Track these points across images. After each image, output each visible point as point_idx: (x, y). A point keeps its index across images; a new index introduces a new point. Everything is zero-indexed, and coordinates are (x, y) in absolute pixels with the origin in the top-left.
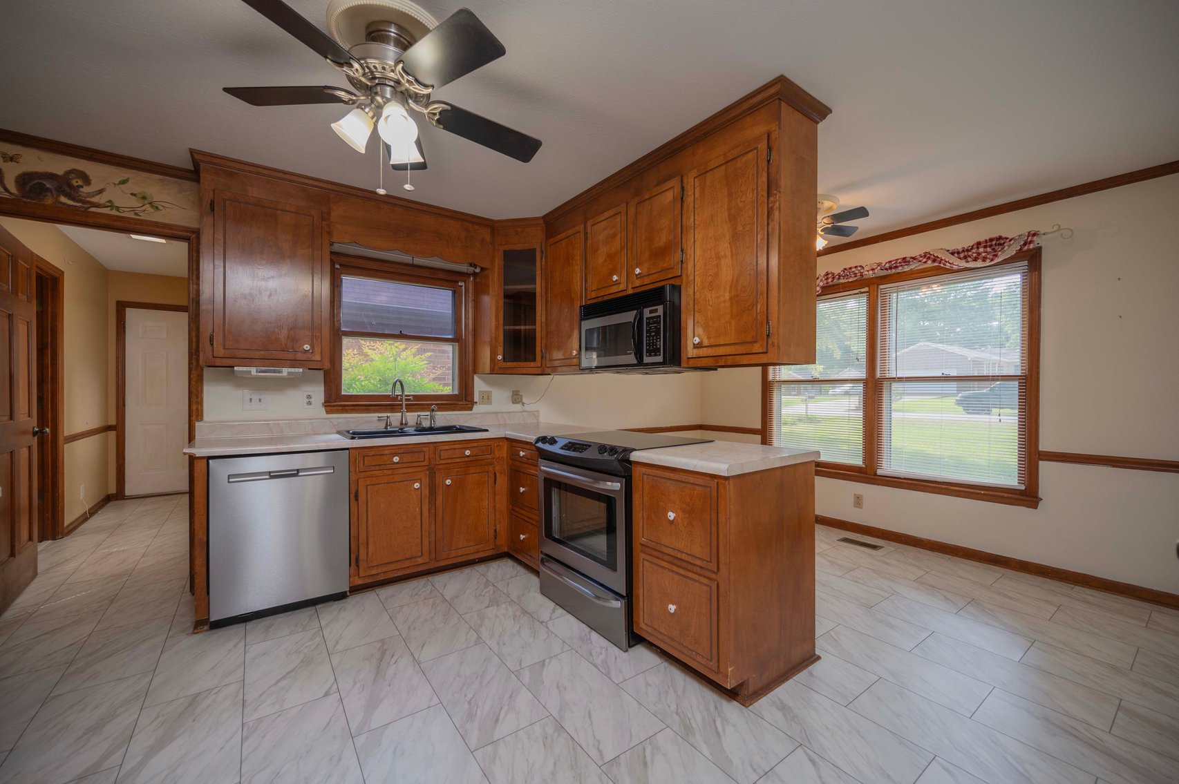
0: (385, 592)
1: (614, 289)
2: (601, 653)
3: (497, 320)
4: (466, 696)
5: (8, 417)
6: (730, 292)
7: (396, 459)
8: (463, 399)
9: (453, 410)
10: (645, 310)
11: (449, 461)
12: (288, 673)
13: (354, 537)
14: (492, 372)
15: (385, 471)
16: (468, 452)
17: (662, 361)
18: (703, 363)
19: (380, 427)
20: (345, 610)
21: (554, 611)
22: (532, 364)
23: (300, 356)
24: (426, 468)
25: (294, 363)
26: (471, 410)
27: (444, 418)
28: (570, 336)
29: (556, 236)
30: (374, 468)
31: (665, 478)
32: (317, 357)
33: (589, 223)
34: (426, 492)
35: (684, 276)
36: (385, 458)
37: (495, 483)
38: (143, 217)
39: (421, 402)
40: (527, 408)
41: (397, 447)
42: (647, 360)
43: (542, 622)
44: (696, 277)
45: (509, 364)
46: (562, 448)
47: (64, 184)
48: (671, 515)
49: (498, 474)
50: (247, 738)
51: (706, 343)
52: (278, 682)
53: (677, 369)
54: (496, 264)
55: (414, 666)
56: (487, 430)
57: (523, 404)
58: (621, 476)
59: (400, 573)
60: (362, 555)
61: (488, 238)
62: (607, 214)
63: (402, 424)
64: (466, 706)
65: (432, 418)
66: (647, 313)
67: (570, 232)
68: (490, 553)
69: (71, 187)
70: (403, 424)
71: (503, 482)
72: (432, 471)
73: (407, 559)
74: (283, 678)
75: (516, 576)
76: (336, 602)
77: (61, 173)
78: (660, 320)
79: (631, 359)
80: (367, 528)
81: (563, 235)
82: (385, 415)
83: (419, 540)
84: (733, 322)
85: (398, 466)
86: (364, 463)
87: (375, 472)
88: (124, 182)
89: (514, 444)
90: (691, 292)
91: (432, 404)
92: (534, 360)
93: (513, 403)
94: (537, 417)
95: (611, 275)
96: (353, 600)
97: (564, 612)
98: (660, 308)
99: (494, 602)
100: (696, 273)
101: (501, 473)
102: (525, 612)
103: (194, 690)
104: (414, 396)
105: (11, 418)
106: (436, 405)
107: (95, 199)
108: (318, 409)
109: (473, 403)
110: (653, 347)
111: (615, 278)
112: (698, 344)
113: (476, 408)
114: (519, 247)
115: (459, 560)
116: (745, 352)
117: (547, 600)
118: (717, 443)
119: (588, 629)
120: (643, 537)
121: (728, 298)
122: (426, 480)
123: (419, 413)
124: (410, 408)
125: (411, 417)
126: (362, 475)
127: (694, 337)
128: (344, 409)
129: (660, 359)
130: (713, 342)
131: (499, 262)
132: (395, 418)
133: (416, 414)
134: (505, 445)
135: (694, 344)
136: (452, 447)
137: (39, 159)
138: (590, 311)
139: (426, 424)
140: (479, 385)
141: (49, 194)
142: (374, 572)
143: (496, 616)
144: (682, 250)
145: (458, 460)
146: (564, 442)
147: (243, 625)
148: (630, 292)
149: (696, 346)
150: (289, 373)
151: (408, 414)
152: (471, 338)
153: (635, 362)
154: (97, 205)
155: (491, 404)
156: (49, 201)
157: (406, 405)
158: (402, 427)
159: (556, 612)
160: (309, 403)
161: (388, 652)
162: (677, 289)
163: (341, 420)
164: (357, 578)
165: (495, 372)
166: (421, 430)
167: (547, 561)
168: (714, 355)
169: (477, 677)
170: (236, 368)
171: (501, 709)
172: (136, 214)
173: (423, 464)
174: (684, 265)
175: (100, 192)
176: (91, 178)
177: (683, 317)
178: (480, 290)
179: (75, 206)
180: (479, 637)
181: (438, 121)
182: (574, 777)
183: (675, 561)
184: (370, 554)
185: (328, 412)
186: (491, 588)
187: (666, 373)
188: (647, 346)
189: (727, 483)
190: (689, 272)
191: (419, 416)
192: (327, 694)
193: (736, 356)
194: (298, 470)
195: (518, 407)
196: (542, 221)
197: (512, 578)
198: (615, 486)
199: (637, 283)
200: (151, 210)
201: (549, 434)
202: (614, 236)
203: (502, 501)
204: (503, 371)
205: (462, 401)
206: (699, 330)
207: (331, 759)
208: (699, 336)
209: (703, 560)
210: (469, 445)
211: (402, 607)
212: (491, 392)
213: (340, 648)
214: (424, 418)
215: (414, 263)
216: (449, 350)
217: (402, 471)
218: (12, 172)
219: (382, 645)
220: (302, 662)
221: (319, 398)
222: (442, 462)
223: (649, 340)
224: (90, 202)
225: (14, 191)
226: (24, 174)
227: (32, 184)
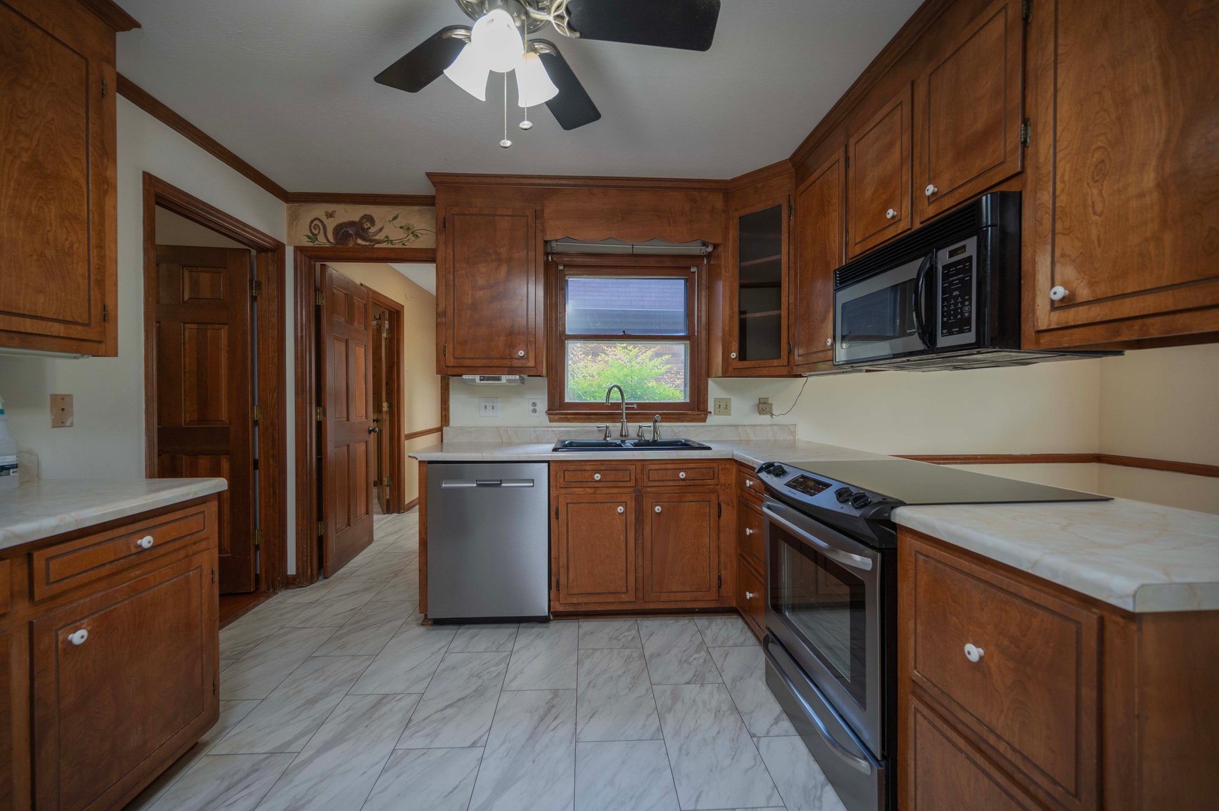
0: (588, 625)
1: (890, 233)
3: (731, 308)
5: (346, 419)
6: (1159, 170)
7: (597, 477)
8: (695, 408)
9: (683, 421)
10: (940, 253)
11: (660, 484)
12: (458, 701)
13: (555, 558)
14: (724, 376)
15: (587, 490)
16: (682, 475)
17: (973, 340)
18: (1078, 337)
19: (599, 438)
20: (541, 637)
21: (776, 721)
22: (776, 362)
23: (517, 363)
24: (632, 489)
25: (512, 370)
26: (705, 421)
27: (670, 431)
28: (824, 319)
29: (811, 175)
30: (574, 485)
31: (961, 572)
32: (532, 363)
33: (852, 141)
34: (632, 518)
35: (1029, 171)
36: (587, 474)
37: (719, 516)
38: (409, 245)
39: (645, 411)
40: (776, 420)
41: (599, 463)
42: (943, 341)
43: (752, 736)
44: (1060, 166)
45: (746, 364)
46: (788, 485)
47: (359, 228)
48: (973, 652)
49: (723, 506)
50: (386, 771)
51: (1084, 293)
53: (1014, 355)
54: (731, 236)
55: (571, 743)
56: (709, 448)
57: (772, 415)
58: (873, 548)
59: (602, 608)
60: (563, 581)
61: (719, 204)
62: (878, 116)
63: (621, 436)
65: (655, 431)
66: (943, 257)
67: (826, 165)
68: (713, 605)
69: (363, 229)
70: (624, 436)
71: (729, 516)
72: (639, 498)
73: (610, 593)
74: (451, 705)
75: (742, 645)
77: (357, 220)
78: (971, 266)
79: (916, 343)
80: (568, 550)
81: (815, 175)
82: (604, 425)
83: (623, 574)
84: (1168, 238)
85: (600, 485)
86: (564, 478)
87: (576, 489)
88: (395, 218)
89: (743, 469)
90: (1046, 197)
91: (656, 414)
92: (779, 357)
93: (760, 414)
94: (794, 433)
95: (885, 210)
96: (555, 626)
97: (792, 730)
98: (971, 245)
99: (698, 679)
100: (1060, 156)
101: (728, 505)
102: (735, 709)
103: (385, 690)
104: (638, 404)
105: (348, 420)
106: (660, 414)
107: (377, 237)
108: (542, 418)
109: (707, 413)
110: (955, 317)
111: (891, 213)
112: (1063, 300)
113: (711, 420)
114: (759, 208)
115: (673, 606)
116: (1208, 303)
117: (772, 698)
119: (821, 777)
120: (915, 668)
121: (1151, 184)
122: (632, 504)
123: (640, 424)
124: (632, 417)
125: (633, 428)
126: (563, 491)
127: (1052, 288)
128: (566, 418)
129: (970, 337)
130: (1103, 290)
131: (733, 234)
132: (615, 427)
133: (638, 424)
134: (734, 469)
135: (1052, 302)
136: (663, 466)
137: (346, 211)
138: (851, 273)
139: (648, 437)
140: (715, 390)
141: (351, 239)
142: (575, 600)
143: (694, 701)
144: (1025, 121)
145: (671, 483)
146: (797, 474)
147: (456, 627)
148: (917, 226)
149: (1055, 306)
150: (508, 381)
151: (629, 424)
152: (704, 333)
153: (921, 347)
154: (379, 242)
155: (730, 415)
156: (351, 244)
157: (626, 414)
158: (624, 439)
159: (781, 723)
160: (535, 411)
161: (554, 711)
162: (1010, 202)
163: (563, 429)
164: (557, 603)
165: (727, 375)
166: (642, 445)
167: (773, 642)
168: (1108, 318)
169: (632, 797)
170: (464, 377)
172: (403, 244)
173: (628, 484)
174: (1030, 150)
175: (381, 230)
176: (375, 219)
177: (1027, 253)
178: (713, 275)
179: (366, 245)
180: (660, 729)
181: (571, 27)
184: (570, 581)
185: (551, 421)
186: (703, 654)
187: (997, 364)
188: (943, 316)
189: (1133, 626)
190: (1041, 160)
191: (640, 427)
192: (473, 745)
193: (1178, 316)
194: (501, 481)
195: (766, 419)
196: (790, 165)
197: (736, 646)
199: (930, 211)
200: (413, 238)
201: (778, 458)
202: (891, 145)
203: (728, 540)
204: (739, 373)
205: (694, 410)
206: (1067, 271)
208: (1065, 285)
210: (685, 466)
211: (595, 650)
212: (730, 399)
213: (514, 685)
214: (646, 429)
215: (635, 252)
216: (680, 349)
217: (606, 491)
218: (331, 225)
219: (553, 698)
220: (476, 690)
221: (543, 405)
222: (652, 484)
223: (948, 306)
224: (374, 240)
225: (332, 240)
226: (337, 226)
227: (343, 232)
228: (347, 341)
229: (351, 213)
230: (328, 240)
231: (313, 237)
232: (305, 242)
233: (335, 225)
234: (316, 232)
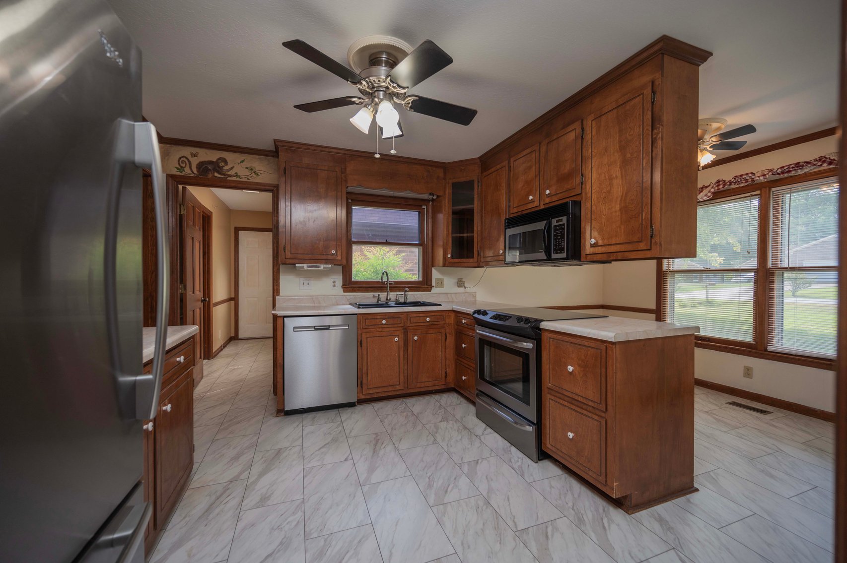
0: (378, 405)
1: (530, 206)
2: (518, 461)
3: (448, 230)
4: (427, 474)
6: (620, 204)
7: (384, 322)
8: (425, 284)
9: (419, 291)
10: (553, 220)
11: (417, 324)
12: (325, 445)
13: (360, 369)
14: (444, 266)
15: (378, 329)
16: (428, 319)
17: (565, 257)
18: (598, 257)
19: (374, 301)
20: (355, 413)
21: (485, 430)
22: (471, 260)
23: (330, 257)
24: (402, 328)
25: (327, 262)
26: (430, 291)
27: (413, 296)
28: (498, 240)
29: (490, 169)
30: (371, 327)
31: (566, 342)
32: (339, 258)
33: (512, 160)
34: (402, 344)
35: (583, 194)
36: (378, 321)
37: (446, 341)
38: (252, 180)
39: (398, 286)
40: (468, 290)
41: (384, 314)
42: (554, 256)
43: (477, 436)
44: (593, 195)
45: (456, 260)
46: (491, 318)
47: (216, 166)
48: (570, 369)
49: (448, 335)
50: (306, 476)
51: (600, 243)
52: (320, 448)
53: (578, 262)
54: (447, 192)
55: (395, 451)
56: (440, 305)
57: (465, 287)
58: (533, 339)
59: (386, 394)
60: (364, 381)
61: (441, 175)
62: (525, 153)
63: (387, 300)
64: (427, 480)
65: (405, 296)
66: (554, 222)
67: (498, 167)
68: (443, 387)
69: (219, 167)
70: (388, 300)
71: (451, 340)
72: (405, 331)
73: (390, 386)
74: (323, 447)
75: (460, 404)
76: (350, 408)
77: (215, 160)
78: (564, 227)
79: (542, 255)
80: (367, 364)
81: (493, 170)
82: (377, 294)
83: (398, 374)
84: (622, 227)
85: (385, 326)
86: (365, 323)
87: (371, 329)
88: (242, 162)
89: (458, 315)
90: (589, 205)
91: (406, 287)
92: (473, 257)
93: (458, 287)
94: (475, 297)
95: (528, 195)
96: (359, 408)
97: (492, 431)
98: (564, 219)
99: (445, 419)
100: (593, 191)
101: (450, 334)
102: (465, 428)
103: (278, 447)
104: (395, 282)
105: (193, 293)
106: (408, 287)
107: (229, 173)
108: (339, 290)
109: (432, 287)
110: (559, 247)
111: (531, 198)
112: (594, 244)
113: (434, 290)
114: (462, 180)
115: (423, 390)
116: (632, 250)
117: (481, 422)
118: (611, 318)
119: (509, 444)
120: (549, 383)
121: (618, 209)
122: (402, 336)
124: (393, 289)
125: (393, 295)
126: (365, 331)
127: (591, 239)
128: (354, 290)
129: (564, 255)
130: (606, 242)
131: (449, 191)
132: (383, 295)
133: (396, 293)
134: (453, 315)
135: (591, 244)
136: (418, 315)
137: (206, 154)
138: (512, 222)
139: (402, 300)
140: (436, 274)
141: (210, 172)
142: (371, 392)
143: (446, 428)
144: (582, 175)
145: (422, 324)
146: (494, 314)
147: (300, 415)
148: (542, 207)
149: (593, 246)
150: (324, 268)
151: (391, 293)
152: (430, 242)
153: (545, 258)
154: (231, 176)
155: (443, 288)
156: (210, 176)
157: (390, 287)
158: (388, 301)
159: (487, 430)
160: (334, 286)
161: (380, 441)
162: (577, 204)
163: (352, 296)
164: (361, 394)
165: (446, 266)
166: (399, 304)
167: (481, 395)
168: (607, 252)
169: (434, 464)
170: (296, 265)
171: (449, 485)
172: (248, 179)
173: (400, 325)
174: (583, 186)
175: (232, 168)
176: (228, 161)
177: (583, 225)
178: (436, 211)
179: (221, 178)
180: (435, 440)
181: (411, 107)
182: (496, 535)
183: (572, 401)
184: (369, 380)
185: (344, 292)
186: (443, 410)
187: (570, 265)
188: (554, 246)
189: (614, 347)
190: (587, 191)
191: (397, 295)
192: (346, 460)
193: (625, 253)
194: (329, 326)
195: (461, 290)
196: (478, 161)
197: (457, 405)
198: (528, 345)
199: (548, 200)
200: (255, 176)
201: (483, 308)
202: (530, 167)
203: (451, 353)
204: (452, 265)
205: (424, 285)
206: (595, 234)
207: (350, 495)
208: (595, 238)
209: (594, 402)
210: (429, 315)
211: (388, 415)
212: (443, 279)
213: (353, 434)
214: (400, 296)
215: (395, 195)
216: (416, 251)
217: (388, 329)
218: (195, 162)
219: (377, 437)
220: (333, 439)
221: (340, 282)
222: (412, 325)
223: (556, 242)
224: (227, 175)
225: (195, 172)
226: (200, 163)
227: (203, 167)
228: (193, 238)
230: (193, 172)
231: (181, 169)
232: (175, 172)
233: (197, 162)
234: (184, 165)
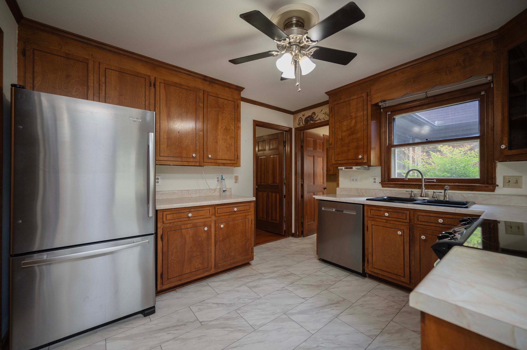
0: (383, 286)
5: (313, 184)
7: (387, 214)
8: (485, 182)
11: (425, 224)
12: (310, 285)
13: (367, 248)
15: (381, 220)
16: (441, 221)
19: (408, 197)
20: (358, 281)
24: (407, 224)
25: (357, 164)
26: (492, 191)
30: (375, 217)
32: (365, 161)
36: (382, 212)
38: (324, 120)
45: (514, 152)
47: (311, 118)
50: (278, 291)
55: (334, 316)
56: (468, 207)
60: (370, 260)
61: (491, 48)
63: (421, 196)
65: (445, 195)
70: (423, 197)
72: (411, 229)
73: (395, 274)
74: (307, 285)
77: (310, 115)
82: (410, 190)
83: (402, 267)
85: (388, 218)
86: (371, 213)
87: (376, 219)
88: (322, 111)
91: (447, 185)
96: (367, 280)
104: (437, 180)
105: (314, 184)
106: (449, 186)
107: (316, 119)
108: (378, 185)
109: (495, 186)
122: (407, 232)
123: (435, 191)
125: (429, 192)
126: (370, 219)
131: (503, 64)
132: (416, 191)
139: (440, 198)
141: (309, 122)
142: (376, 271)
145: (433, 224)
150: (356, 169)
151: (427, 190)
152: (491, 133)
154: (317, 121)
155: (520, 188)
156: (309, 124)
160: (375, 182)
161: (338, 304)
163: (388, 191)
164: (368, 269)
165: (502, 159)
166: (436, 202)
169: (339, 345)
170: (339, 168)
173: (405, 221)
175: (317, 116)
176: (316, 113)
179: (313, 123)
180: (376, 336)
184: (373, 261)
185: (383, 187)
191: (434, 192)
192: (303, 298)
194: (343, 210)
200: (327, 116)
204: (509, 158)
205: (484, 184)
210: (443, 216)
211: (377, 295)
212: (521, 177)
213: (332, 290)
215: (428, 95)
217: (392, 222)
218: (304, 118)
219: (341, 301)
220: (318, 285)
221: (379, 180)
222: (420, 223)
224: (316, 120)
225: (304, 124)
226: (305, 119)
227: (307, 120)
228: (314, 156)
229: (308, 113)
230: (303, 124)
231: (299, 124)
232: (297, 126)
233: (305, 118)
234: (300, 122)
